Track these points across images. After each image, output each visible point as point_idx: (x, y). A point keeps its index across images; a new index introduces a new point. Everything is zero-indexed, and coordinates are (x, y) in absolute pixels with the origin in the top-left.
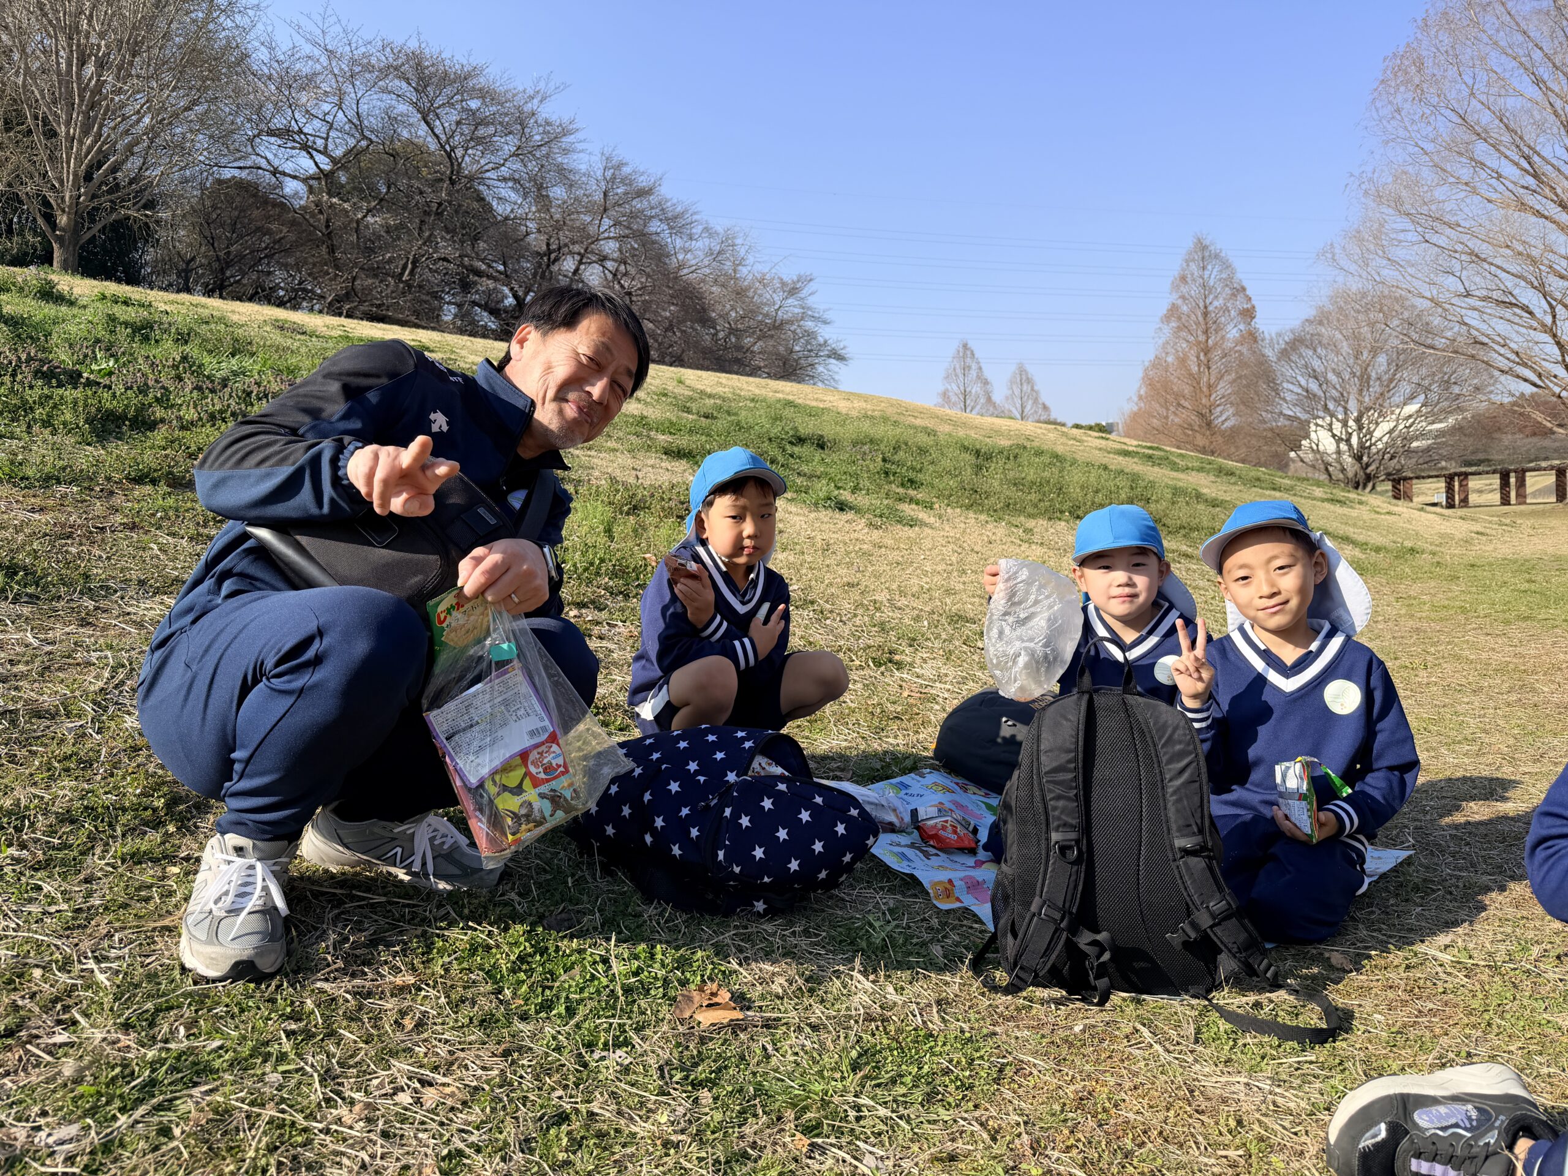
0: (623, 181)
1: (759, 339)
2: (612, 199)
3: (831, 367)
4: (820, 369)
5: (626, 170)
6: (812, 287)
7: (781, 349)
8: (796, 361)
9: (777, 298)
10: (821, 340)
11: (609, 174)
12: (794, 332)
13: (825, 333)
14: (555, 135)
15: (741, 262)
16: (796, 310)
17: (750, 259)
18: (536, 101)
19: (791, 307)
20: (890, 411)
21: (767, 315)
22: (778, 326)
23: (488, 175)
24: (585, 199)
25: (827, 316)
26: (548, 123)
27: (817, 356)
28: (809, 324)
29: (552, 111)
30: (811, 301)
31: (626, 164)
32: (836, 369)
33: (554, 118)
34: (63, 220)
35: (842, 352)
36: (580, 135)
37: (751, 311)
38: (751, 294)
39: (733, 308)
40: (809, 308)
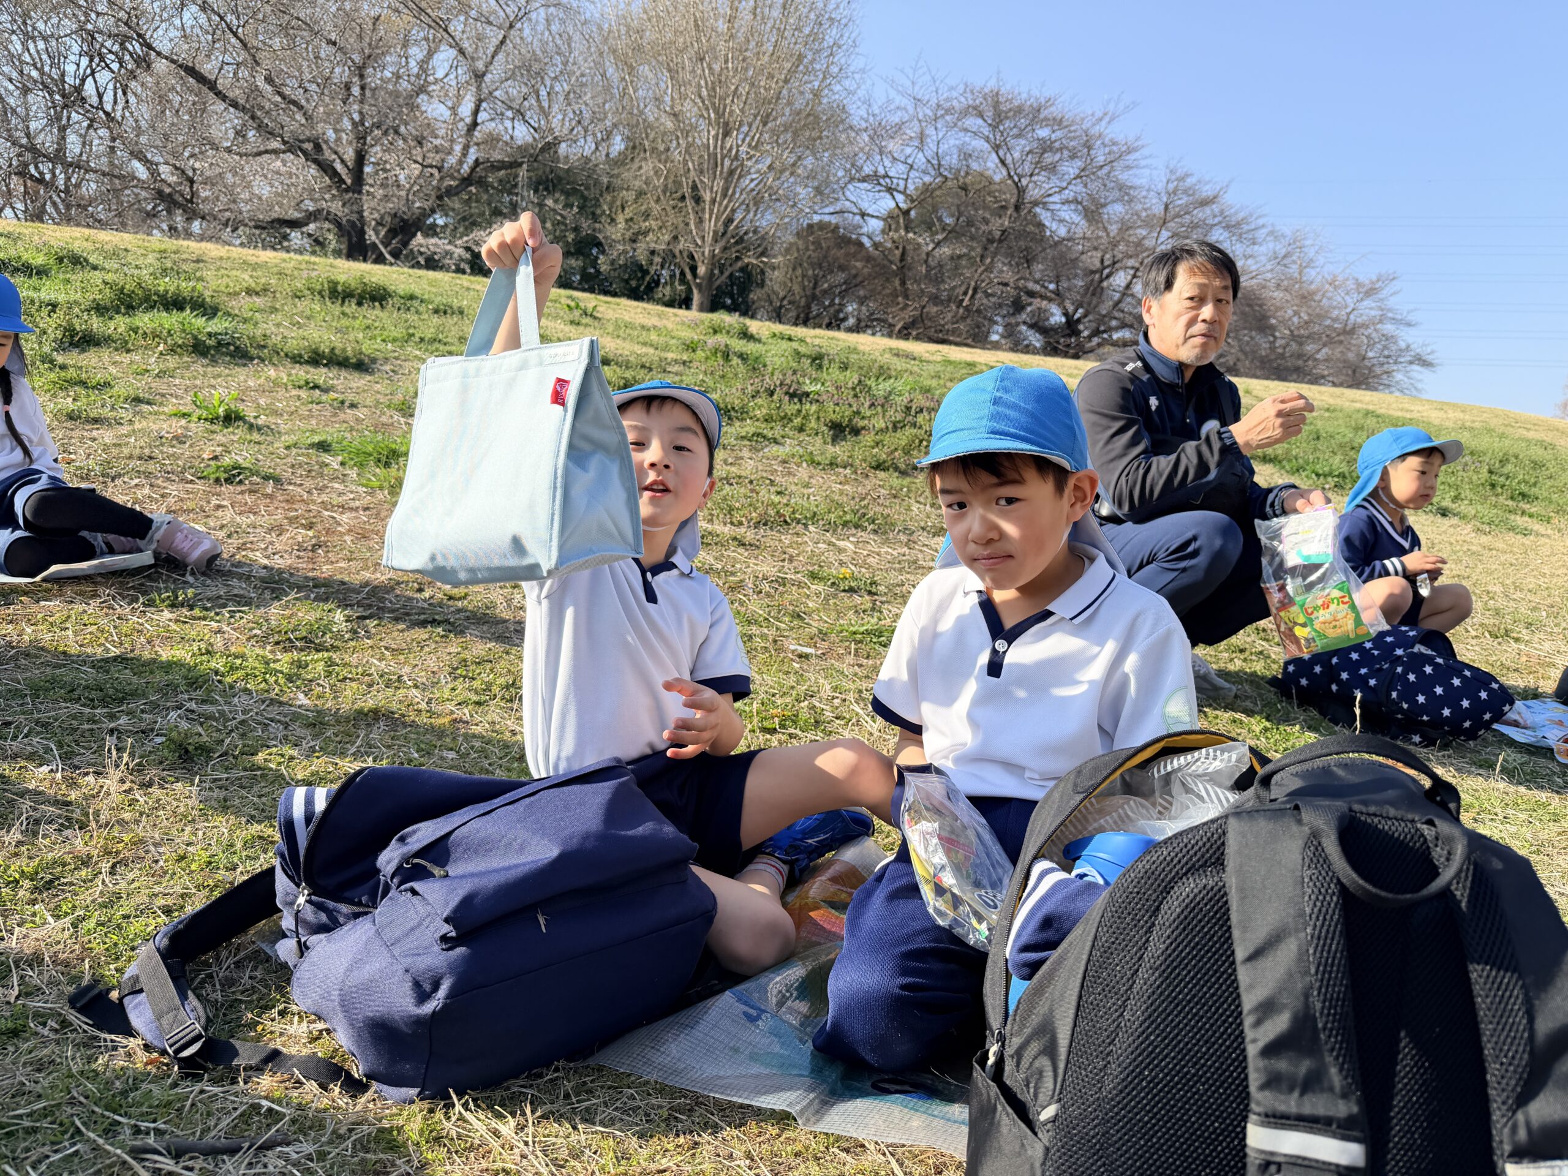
0: (1185, 192)
1: (1325, 345)
2: (1172, 211)
3: (1414, 374)
4: (1399, 376)
5: (1190, 181)
6: (1395, 286)
7: (1351, 356)
8: (1370, 369)
9: (1350, 301)
10: (1403, 345)
11: (1171, 187)
12: (1368, 337)
13: (1407, 337)
14: (1120, 154)
15: (1310, 263)
16: (1373, 313)
17: (1321, 260)
18: (1103, 123)
19: (1367, 310)
20: (1494, 423)
21: (1335, 320)
22: (1349, 331)
23: (1051, 199)
24: (1144, 214)
25: (1411, 318)
26: (1114, 144)
27: (1396, 363)
28: (1388, 328)
29: (1118, 132)
30: (1392, 302)
31: (1191, 175)
32: (1420, 377)
33: (1120, 138)
34: (702, 270)
35: (1429, 358)
36: (1145, 152)
37: (1319, 316)
38: (1317, 298)
39: (1296, 313)
40: (1389, 310)
